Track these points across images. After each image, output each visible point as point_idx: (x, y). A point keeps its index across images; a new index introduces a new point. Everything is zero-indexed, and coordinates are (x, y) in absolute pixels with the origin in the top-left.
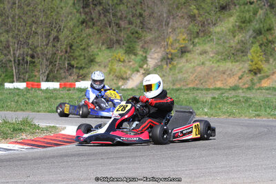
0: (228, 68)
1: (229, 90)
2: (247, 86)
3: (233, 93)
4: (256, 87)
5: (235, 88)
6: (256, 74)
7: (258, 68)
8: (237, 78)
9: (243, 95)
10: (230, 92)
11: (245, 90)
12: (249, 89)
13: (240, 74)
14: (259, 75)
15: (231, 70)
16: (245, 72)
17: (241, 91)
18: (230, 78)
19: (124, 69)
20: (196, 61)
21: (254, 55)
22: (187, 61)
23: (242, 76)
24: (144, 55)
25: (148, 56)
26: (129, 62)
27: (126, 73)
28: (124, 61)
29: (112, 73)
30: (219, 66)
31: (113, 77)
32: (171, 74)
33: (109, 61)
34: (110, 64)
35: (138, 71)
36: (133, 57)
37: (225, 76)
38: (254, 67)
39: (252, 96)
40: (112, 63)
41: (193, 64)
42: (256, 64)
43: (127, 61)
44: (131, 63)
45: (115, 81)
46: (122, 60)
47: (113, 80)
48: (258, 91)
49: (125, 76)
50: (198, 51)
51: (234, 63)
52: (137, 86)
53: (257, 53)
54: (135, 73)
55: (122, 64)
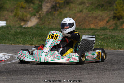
0: (99, 15)
1: (100, 30)
2: (112, 27)
3: (103, 32)
4: (119, 29)
5: (104, 29)
6: (119, 19)
7: (120, 15)
8: (105, 22)
9: (110, 34)
10: (101, 31)
11: (111, 30)
12: (113, 29)
13: (107, 19)
14: (121, 20)
15: (101, 16)
16: (111, 18)
17: (108, 31)
18: (101, 21)
19: (25, 14)
20: (76, 9)
21: (118, 6)
22: (70, 9)
23: (109, 20)
24: (40, 4)
25: (43, 5)
26: (29, 8)
27: (26, 16)
28: (25, 8)
29: (17, 16)
30: (93, 13)
31: (17, 19)
32: (59, 18)
33: (15, 8)
34: (15, 9)
35: (35, 15)
36: (32, 5)
37: (97, 21)
38: (118, 15)
39: (116, 34)
40: (17, 9)
41: (74, 11)
42: (119, 12)
43: (27, 7)
44: (30, 9)
45: (18, 22)
46: (24, 7)
47: (17, 21)
48: (120, 31)
49: (25, 19)
50: (78, 2)
51: (103, 12)
52: (34, 26)
53: (120, 5)
54: (33, 16)
55: (24, 10)
